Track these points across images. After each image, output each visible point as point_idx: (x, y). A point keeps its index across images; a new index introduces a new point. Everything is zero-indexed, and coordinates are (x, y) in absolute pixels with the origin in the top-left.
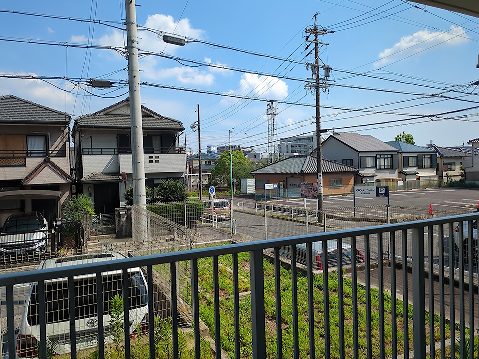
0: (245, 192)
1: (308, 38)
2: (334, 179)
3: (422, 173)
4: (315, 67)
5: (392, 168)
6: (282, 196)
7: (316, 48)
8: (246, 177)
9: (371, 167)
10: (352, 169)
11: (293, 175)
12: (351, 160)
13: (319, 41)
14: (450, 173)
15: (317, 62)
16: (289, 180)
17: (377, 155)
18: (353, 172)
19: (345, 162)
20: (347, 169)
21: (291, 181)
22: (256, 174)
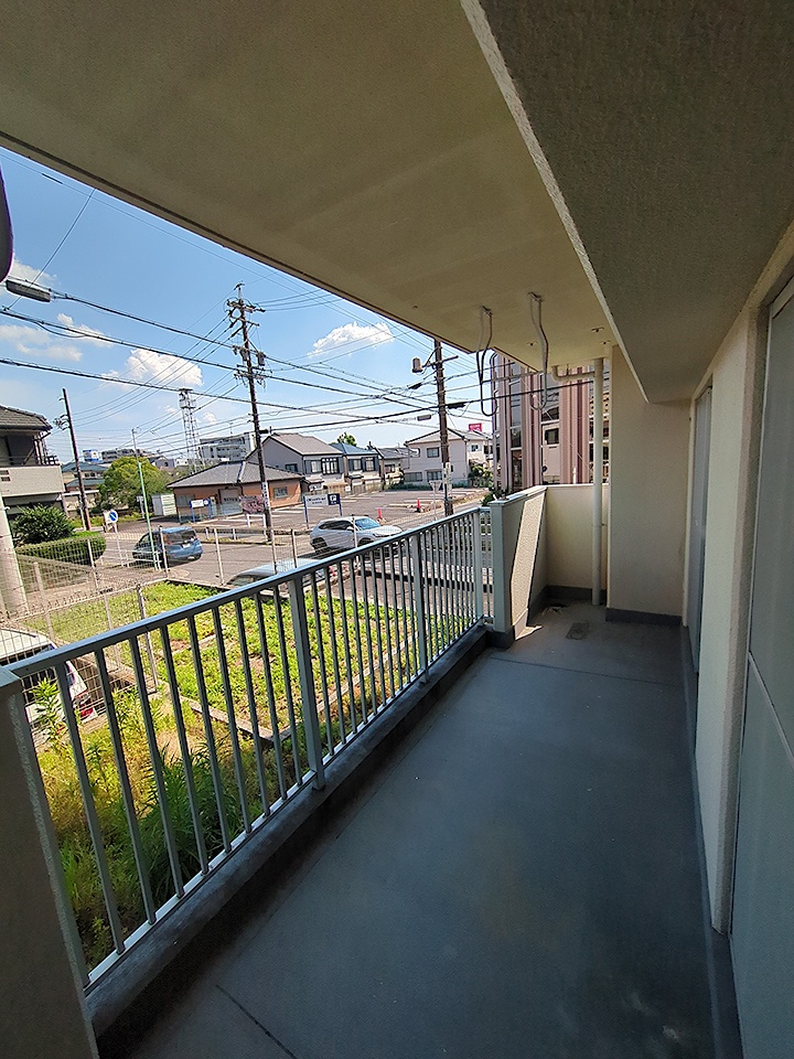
0: (160, 513)
1: (231, 312)
2: (280, 487)
3: (367, 476)
4: (245, 353)
5: (338, 472)
6: (215, 514)
7: (244, 328)
8: (159, 493)
9: (318, 473)
10: (297, 476)
11: (227, 486)
12: (295, 465)
13: (247, 319)
14: (391, 475)
15: (246, 345)
16: (222, 492)
17: (323, 458)
18: (299, 479)
19: (288, 467)
20: (291, 476)
21: (225, 494)
22: (175, 488)
